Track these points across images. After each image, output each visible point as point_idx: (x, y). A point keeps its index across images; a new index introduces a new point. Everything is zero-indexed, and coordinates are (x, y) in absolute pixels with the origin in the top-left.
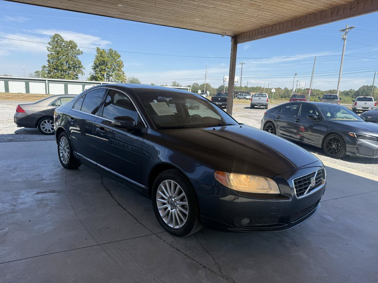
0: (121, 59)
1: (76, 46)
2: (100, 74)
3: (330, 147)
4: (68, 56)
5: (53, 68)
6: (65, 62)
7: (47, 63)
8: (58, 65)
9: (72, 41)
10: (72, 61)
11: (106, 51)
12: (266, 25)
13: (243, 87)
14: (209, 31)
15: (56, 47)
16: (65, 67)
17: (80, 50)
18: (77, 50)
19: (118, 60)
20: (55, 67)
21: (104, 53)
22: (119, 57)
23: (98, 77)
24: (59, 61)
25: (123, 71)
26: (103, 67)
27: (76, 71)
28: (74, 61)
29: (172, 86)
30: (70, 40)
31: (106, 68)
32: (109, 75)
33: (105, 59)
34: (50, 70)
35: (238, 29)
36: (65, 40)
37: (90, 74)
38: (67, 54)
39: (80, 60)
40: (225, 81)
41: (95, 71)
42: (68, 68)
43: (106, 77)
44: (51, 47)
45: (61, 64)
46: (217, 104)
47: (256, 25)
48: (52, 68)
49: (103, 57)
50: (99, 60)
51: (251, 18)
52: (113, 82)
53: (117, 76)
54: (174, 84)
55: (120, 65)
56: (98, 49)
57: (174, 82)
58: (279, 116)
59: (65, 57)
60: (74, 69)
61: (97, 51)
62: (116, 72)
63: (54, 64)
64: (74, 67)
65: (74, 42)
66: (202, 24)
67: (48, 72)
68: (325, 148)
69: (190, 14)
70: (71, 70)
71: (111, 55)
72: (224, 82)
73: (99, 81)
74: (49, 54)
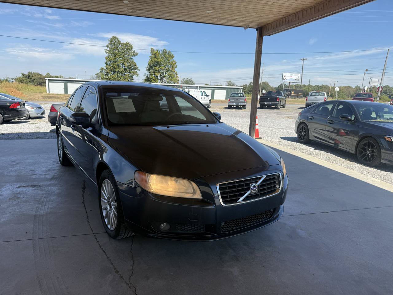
0: (175, 59)
1: (132, 48)
2: (154, 75)
3: (365, 153)
4: (124, 58)
5: (110, 71)
6: (121, 64)
7: (105, 65)
8: (114, 67)
9: (128, 43)
10: (128, 63)
11: (160, 51)
12: (289, 14)
13: (307, 85)
14: (230, 24)
15: (113, 50)
16: (121, 69)
17: (136, 52)
18: (133, 51)
19: (172, 60)
20: (112, 69)
21: (158, 54)
22: (173, 57)
23: (152, 79)
24: (116, 63)
25: (176, 72)
26: (157, 68)
27: (132, 73)
28: (130, 63)
29: (227, 86)
30: (126, 42)
31: (160, 69)
32: (163, 76)
33: (159, 60)
34: (107, 72)
35: (260, 20)
36: (122, 42)
37: (144, 76)
38: (124, 56)
39: (135, 61)
40: (284, 79)
41: (150, 73)
42: (124, 70)
43: (159, 78)
44: (109, 49)
45: (117, 66)
46: (266, 104)
47: (278, 14)
48: (109, 69)
49: (157, 58)
50: (153, 61)
51: (268, 7)
52: (166, 83)
53: (170, 77)
54: (229, 84)
55: (173, 66)
56: (152, 50)
57: (229, 81)
58: (313, 117)
59: (121, 59)
60: (129, 70)
61: (151, 52)
62: (169, 73)
63: (111, 66)
64: (129, 68)
65: (130, 44)
66: (219, 17)
67: (105, 74)
68: (358, 154)
69: (199, 7)
70: (127, 71)
71: (165, 55)
72: (283, 81)
73: (153, 82)
74: (107, 56)
